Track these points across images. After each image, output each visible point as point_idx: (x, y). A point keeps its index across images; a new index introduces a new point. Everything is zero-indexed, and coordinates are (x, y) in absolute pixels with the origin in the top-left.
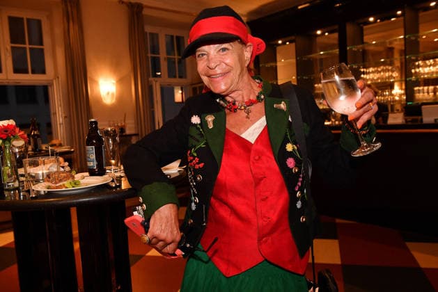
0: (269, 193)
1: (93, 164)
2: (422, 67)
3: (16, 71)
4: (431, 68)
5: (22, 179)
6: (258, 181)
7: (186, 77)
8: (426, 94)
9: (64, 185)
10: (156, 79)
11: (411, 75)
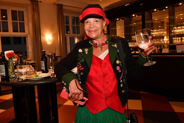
0: (109, 80)
1: (43, 68)
2: (176, 29)
3: (14, 31)
4: (180, 30)
5: (16, 74)
6: (105, 75)
7: (80, 34)
8: (178, 41)
9: (32, 76)
10: (68, 34)
11: (172, 33)
